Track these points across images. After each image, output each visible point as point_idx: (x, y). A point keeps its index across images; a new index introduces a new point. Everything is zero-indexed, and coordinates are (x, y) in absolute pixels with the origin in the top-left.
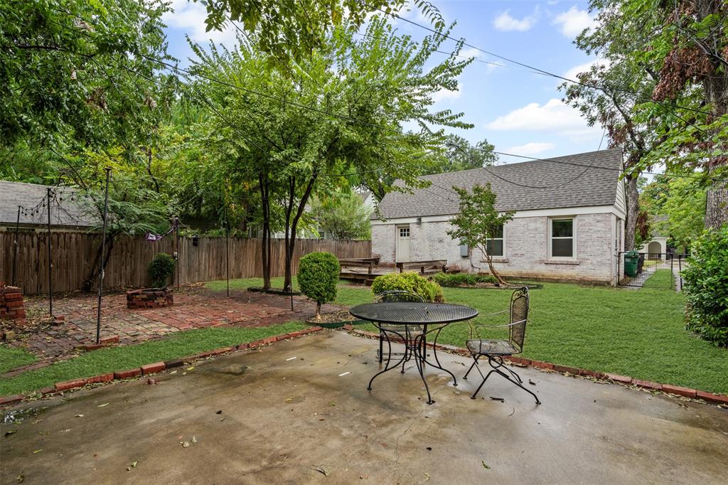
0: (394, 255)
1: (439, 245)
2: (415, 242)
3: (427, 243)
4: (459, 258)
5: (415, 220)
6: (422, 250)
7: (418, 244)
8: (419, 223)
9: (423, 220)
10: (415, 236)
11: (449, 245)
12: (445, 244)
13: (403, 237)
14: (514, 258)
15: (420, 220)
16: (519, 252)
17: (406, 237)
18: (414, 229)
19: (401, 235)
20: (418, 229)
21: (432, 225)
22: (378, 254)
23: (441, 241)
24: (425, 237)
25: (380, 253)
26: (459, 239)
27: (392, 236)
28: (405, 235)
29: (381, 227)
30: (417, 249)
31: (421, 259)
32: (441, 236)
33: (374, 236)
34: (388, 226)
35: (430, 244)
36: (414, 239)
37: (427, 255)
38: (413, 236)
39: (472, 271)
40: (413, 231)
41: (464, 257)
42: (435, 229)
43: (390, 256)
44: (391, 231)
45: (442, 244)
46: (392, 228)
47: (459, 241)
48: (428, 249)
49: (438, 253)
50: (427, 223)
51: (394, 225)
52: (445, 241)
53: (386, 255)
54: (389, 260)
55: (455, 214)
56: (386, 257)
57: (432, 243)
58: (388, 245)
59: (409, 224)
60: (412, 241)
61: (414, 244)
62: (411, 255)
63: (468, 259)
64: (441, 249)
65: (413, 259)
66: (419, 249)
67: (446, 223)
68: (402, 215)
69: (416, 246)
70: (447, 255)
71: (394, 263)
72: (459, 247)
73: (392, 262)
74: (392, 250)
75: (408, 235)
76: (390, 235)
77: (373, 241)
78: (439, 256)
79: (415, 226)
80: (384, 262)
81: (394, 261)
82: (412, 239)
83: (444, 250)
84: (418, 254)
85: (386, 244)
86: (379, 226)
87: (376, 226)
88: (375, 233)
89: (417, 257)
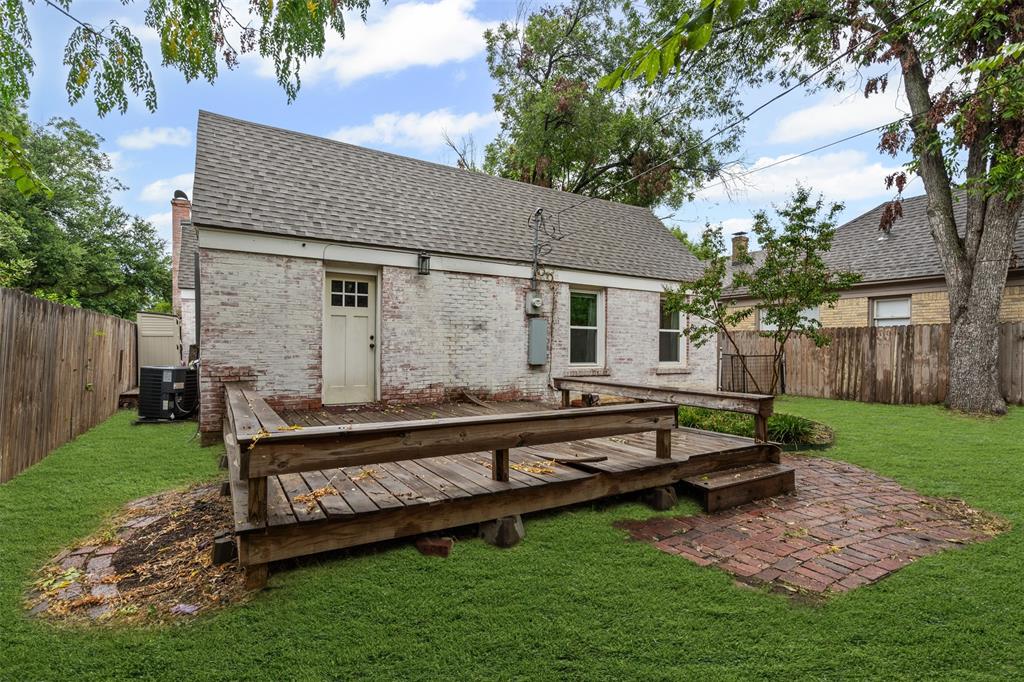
0: (316, 369)
1: (473, 338)
2: (400, 326)
3: (441, 331)
4: (523, 370)
5: (410, 260)
6: (425, 349)
7: (412, 333)
8: (422, 271)
9: (435, 263)
10: (403, 309)
11: (500, 339)
12: (490, 336)
13: (343, 309)
14: (618, 366)
15: (423, 259)
16: (625, 355)
17: (356, 310)
18: (397, 287)
19: (336, 301)
20: (411, 289)
21: (457, 281)
22: (238, 366)
23: (479, 327)
24: (435, 313)
25: (252, 363)
26: (523, 323)
27: (310, 302)
28: (350, 302)
29: (253, 262)
30: (408, 349)
31: (421, 376)
32: (480, 314)
33: (217, 293)
34: (292, 265)
35: (450, 335)
36: (399, 317)
37: (440, 365)
38: (396, 308)
39: (549, 400)
40: (395, 293)
41: (534, 367)
42: (464, 293)
43: (302, 374)
44: (306, 283)
45: (484, 334)
46: (310, 273)
47: (523, 329)
48: (442, 348)
49: (472, 358)
50: (442, 274)
51: (320, 263)
52: (490, 326)
53: (279, 371)
54: (295, 387)
55: (519, 262)
56: (280, 376)
57: (454, 331)
58: (291, 331)
59: (380, 268)
60: (391, 323)
61: (398, 331)
62: (385, 366)
63: (542, 371)
64: (481, 347)
65: (395, 378)
66: (414, 347)
67: (494, 280)
68: (355, 237)
69: (406, 340)
70: (494, 364)
71: (318, 396)
72: (523, 344)
73: (310, 393)
74: (311, 352)
75: (363, 302)
76: (301, 297)
77: (212, 315)
78: (474, 366)
79: (404, 277)
80: (270, 394)
81: (319, 390)
82: (392, 317)
83: (487, 350)
84: (413, 363)
85: (279, 330)
86: (242, 256)
87: (227, 255)
88: (222, 283)
89: (409, 373)
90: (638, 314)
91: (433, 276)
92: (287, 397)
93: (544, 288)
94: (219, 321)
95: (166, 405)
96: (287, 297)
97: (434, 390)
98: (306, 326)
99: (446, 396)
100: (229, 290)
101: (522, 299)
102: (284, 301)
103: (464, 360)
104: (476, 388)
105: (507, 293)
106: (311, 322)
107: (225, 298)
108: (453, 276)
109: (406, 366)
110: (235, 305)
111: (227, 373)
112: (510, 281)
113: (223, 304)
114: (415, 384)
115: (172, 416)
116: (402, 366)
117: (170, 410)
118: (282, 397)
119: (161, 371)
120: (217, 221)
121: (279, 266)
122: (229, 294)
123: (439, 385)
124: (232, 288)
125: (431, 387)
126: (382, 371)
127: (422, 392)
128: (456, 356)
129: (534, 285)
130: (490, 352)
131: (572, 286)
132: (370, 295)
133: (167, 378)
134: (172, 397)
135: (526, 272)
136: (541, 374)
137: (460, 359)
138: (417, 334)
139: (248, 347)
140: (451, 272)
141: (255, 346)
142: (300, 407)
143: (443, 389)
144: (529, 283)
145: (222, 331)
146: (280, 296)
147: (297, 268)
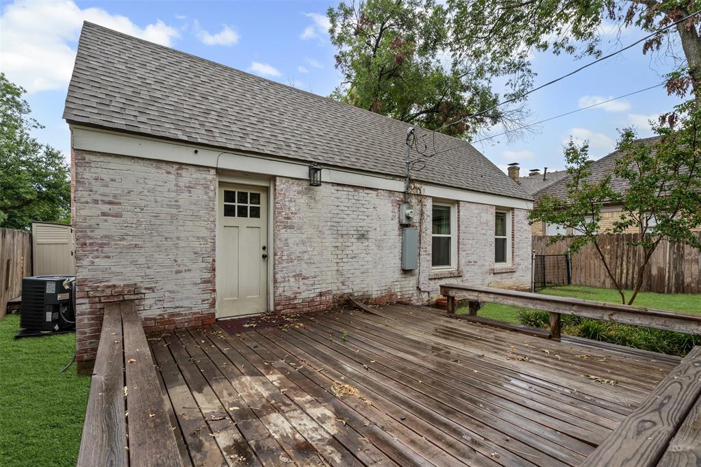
0: (210, 283)
1: (356, 247)
2: (292, 237)
3: (329, 241)
4: (397, 274)
5: (302, 172)
6: (316, 259)
7: (303, 243)
8: (313, 183)
9: (325, 175)
10: (295, 220)
11: (379, 247)
12: (371, 243)
13: (236, 220)
14: (467, 268)
15: (315, 170)
16: (473, 258)
17: (249, 221)
18: (289, 197)
19: (229, 211)
20: (303, 200)
21: (343, 193)
22: (122, 284)
23: (362, 236)
24: (324, 224)
25: (138, 280)
26: (397, 232)
27: (202, 213)
28: (242, 212)
29: (138, 167)
30: (299, 259)
31: (312, 285)
32: (362, 224)
33: (96, 202)
34: (184, 173)
35: (337, 244)
36: (292, 227)
37: (329, 273)
38: (288, 218)
39: (417, 300)
40: (287, 203)
41: (406, 272)
42: (349, 204)
43: (195, 289)
44: (199, 192)
45: (366, 243)
46: (202, 182)
47: (397, 237)
48: (331, 257)
49: (356, 266)
50: (330, 186)
51: (213, 172)
52: (371, 235)
53: (169, 287)
54: (186, 303)
55: (395, 177)
56: (171, 292)
57: (341, 240)
58: (182, 244)
59: (273, 178)
60: (284, 234)
61: (291, 241)
62: (278, 276)
63: (412, 275)
64: (363, 255)
65: (288, 288)
66: (306, 256)
67: (374, 193)
68: (249, 147)
69: (297, 250)
70: (374, 270)
71: (212, 311)
72: (397, 251)
73: (203, 308)
74: (204, 265)
75: (256, 213)
76: (193, 207)
77: (90, 227)
78: (358, 273)
79: (296, 188)
80: (159, 312)
81: (213, 305)
82: (285, 227)
83: (369, 258)
84: (304, 273)
85: (169, 243)
86: (126, 162)
87: (108, 159)
88: (102, 190)
89: (301, 282)
90: (481, 223)
91: (323, 188)
92: (179, 314)
93: (414, 201)
94: (98, 233)
95: (49, 316)
96: (179, 207)
97: (324, 298)
98: (198, 238)
99: (334, 302)
100: (111, 199)
101: (396, 210)
102: (174, 211)
103: (349, 268)
104: (360, 294)
105: (385, 205)
106: (204, 233)
107: (106, 208)
108: (340, 188)
109: (298, 276)
110: (118, 215)
111: (108, 292)
112: (386, 194)
113: (104, 214)
114: (307, 293)
115: (57, 327)
116: (294, 276)
117: (54, 322)
118: (172, 315)
119: (44, 283)
120: (96, 120)
121: (169, 173)
122: (110, 203)
123: (328, 292)
124: (115, 196)
125: (321, 295)
126: (275, 281)
127: (313, 300)
128: (342, 264)
129: (406, 197)
130: (371, 259)
131: (435, 199)
132: (262, 206)
133: (50, 289)
134: (56, 308)
135: (400, 186)
136: (411, 278)
137: (347, 267)
138: (308, 244)
139: (134, 263)
140: (338, 185)
141: (142, 260)
142: (192, 324)
143: (331, 297)
144: (402, 196)
145: (102, 245)
146: (170, 206)
147: (188, 176)
